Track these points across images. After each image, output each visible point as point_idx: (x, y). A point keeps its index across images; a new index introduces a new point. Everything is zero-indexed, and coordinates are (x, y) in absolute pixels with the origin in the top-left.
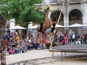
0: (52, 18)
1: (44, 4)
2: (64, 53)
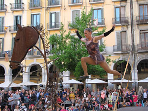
1: (105, 53)
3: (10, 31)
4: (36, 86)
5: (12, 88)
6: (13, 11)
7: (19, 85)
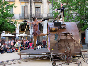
0: (21, 29)
2: (28, 56)
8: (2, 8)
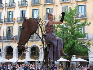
1: (87, 39)
3: (17, 21)
4: (35, 62)
5: (18, 62)
6: (20, 7)
7: (23, 61)
8: (72, 27)
